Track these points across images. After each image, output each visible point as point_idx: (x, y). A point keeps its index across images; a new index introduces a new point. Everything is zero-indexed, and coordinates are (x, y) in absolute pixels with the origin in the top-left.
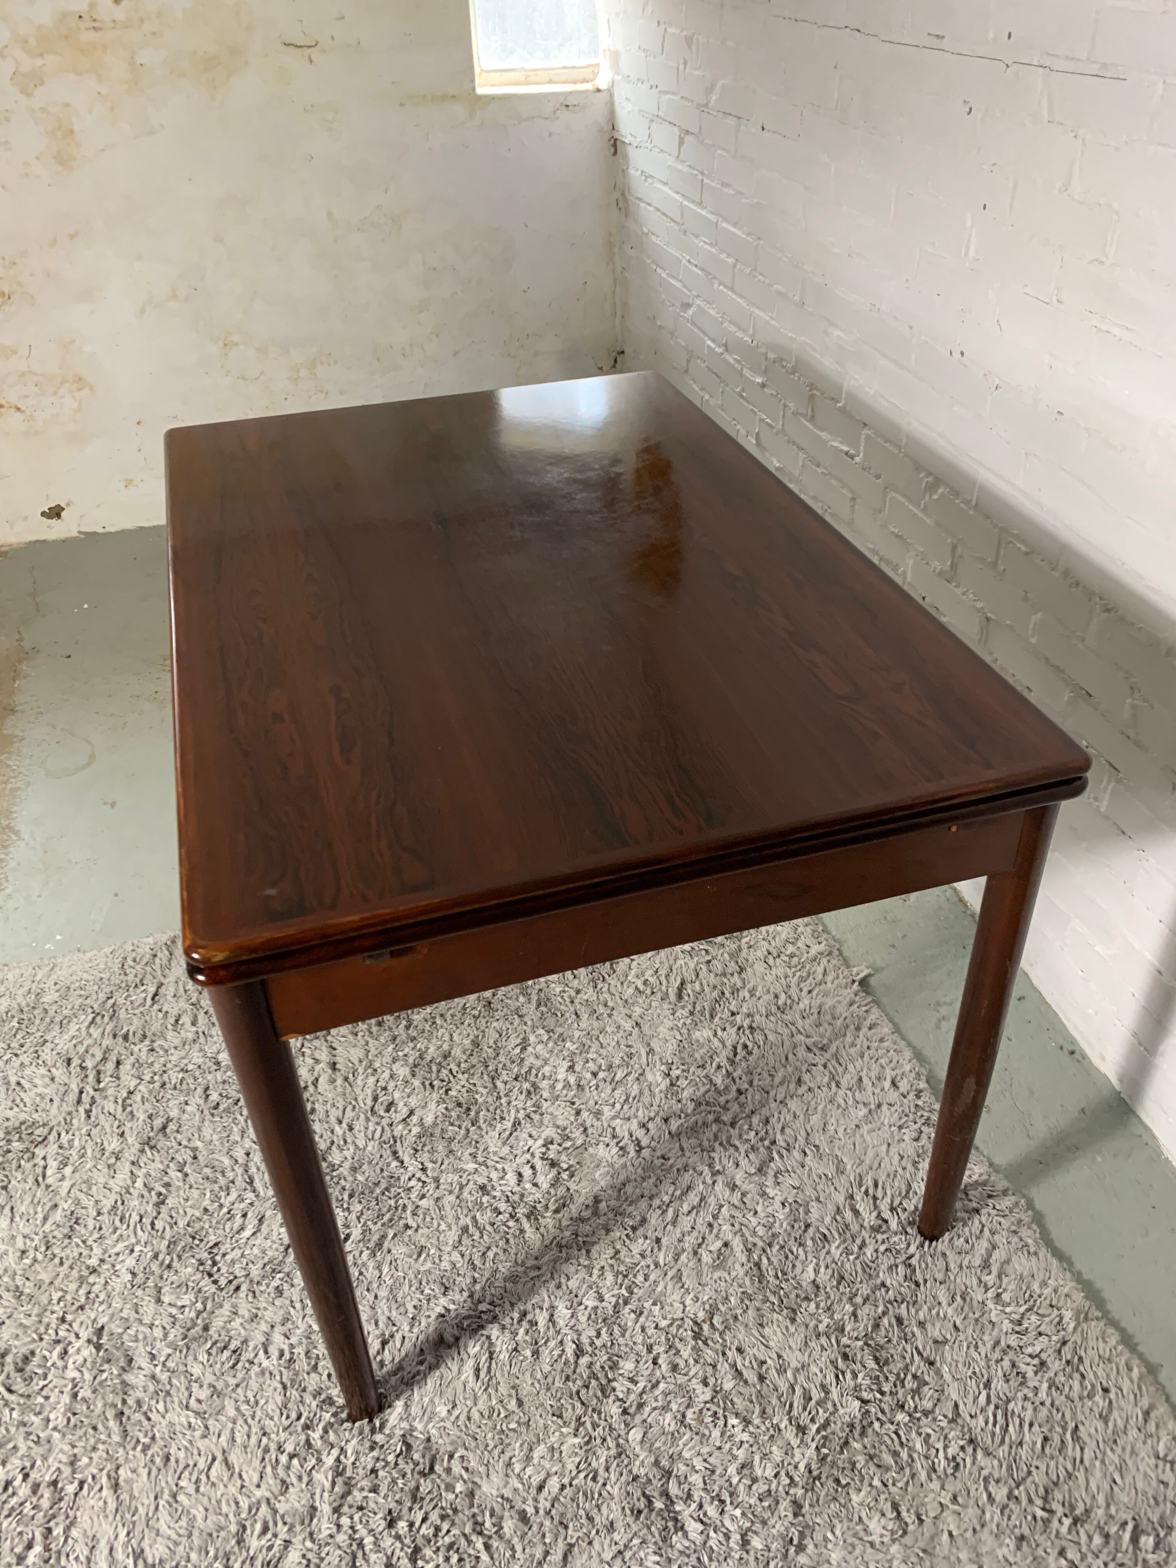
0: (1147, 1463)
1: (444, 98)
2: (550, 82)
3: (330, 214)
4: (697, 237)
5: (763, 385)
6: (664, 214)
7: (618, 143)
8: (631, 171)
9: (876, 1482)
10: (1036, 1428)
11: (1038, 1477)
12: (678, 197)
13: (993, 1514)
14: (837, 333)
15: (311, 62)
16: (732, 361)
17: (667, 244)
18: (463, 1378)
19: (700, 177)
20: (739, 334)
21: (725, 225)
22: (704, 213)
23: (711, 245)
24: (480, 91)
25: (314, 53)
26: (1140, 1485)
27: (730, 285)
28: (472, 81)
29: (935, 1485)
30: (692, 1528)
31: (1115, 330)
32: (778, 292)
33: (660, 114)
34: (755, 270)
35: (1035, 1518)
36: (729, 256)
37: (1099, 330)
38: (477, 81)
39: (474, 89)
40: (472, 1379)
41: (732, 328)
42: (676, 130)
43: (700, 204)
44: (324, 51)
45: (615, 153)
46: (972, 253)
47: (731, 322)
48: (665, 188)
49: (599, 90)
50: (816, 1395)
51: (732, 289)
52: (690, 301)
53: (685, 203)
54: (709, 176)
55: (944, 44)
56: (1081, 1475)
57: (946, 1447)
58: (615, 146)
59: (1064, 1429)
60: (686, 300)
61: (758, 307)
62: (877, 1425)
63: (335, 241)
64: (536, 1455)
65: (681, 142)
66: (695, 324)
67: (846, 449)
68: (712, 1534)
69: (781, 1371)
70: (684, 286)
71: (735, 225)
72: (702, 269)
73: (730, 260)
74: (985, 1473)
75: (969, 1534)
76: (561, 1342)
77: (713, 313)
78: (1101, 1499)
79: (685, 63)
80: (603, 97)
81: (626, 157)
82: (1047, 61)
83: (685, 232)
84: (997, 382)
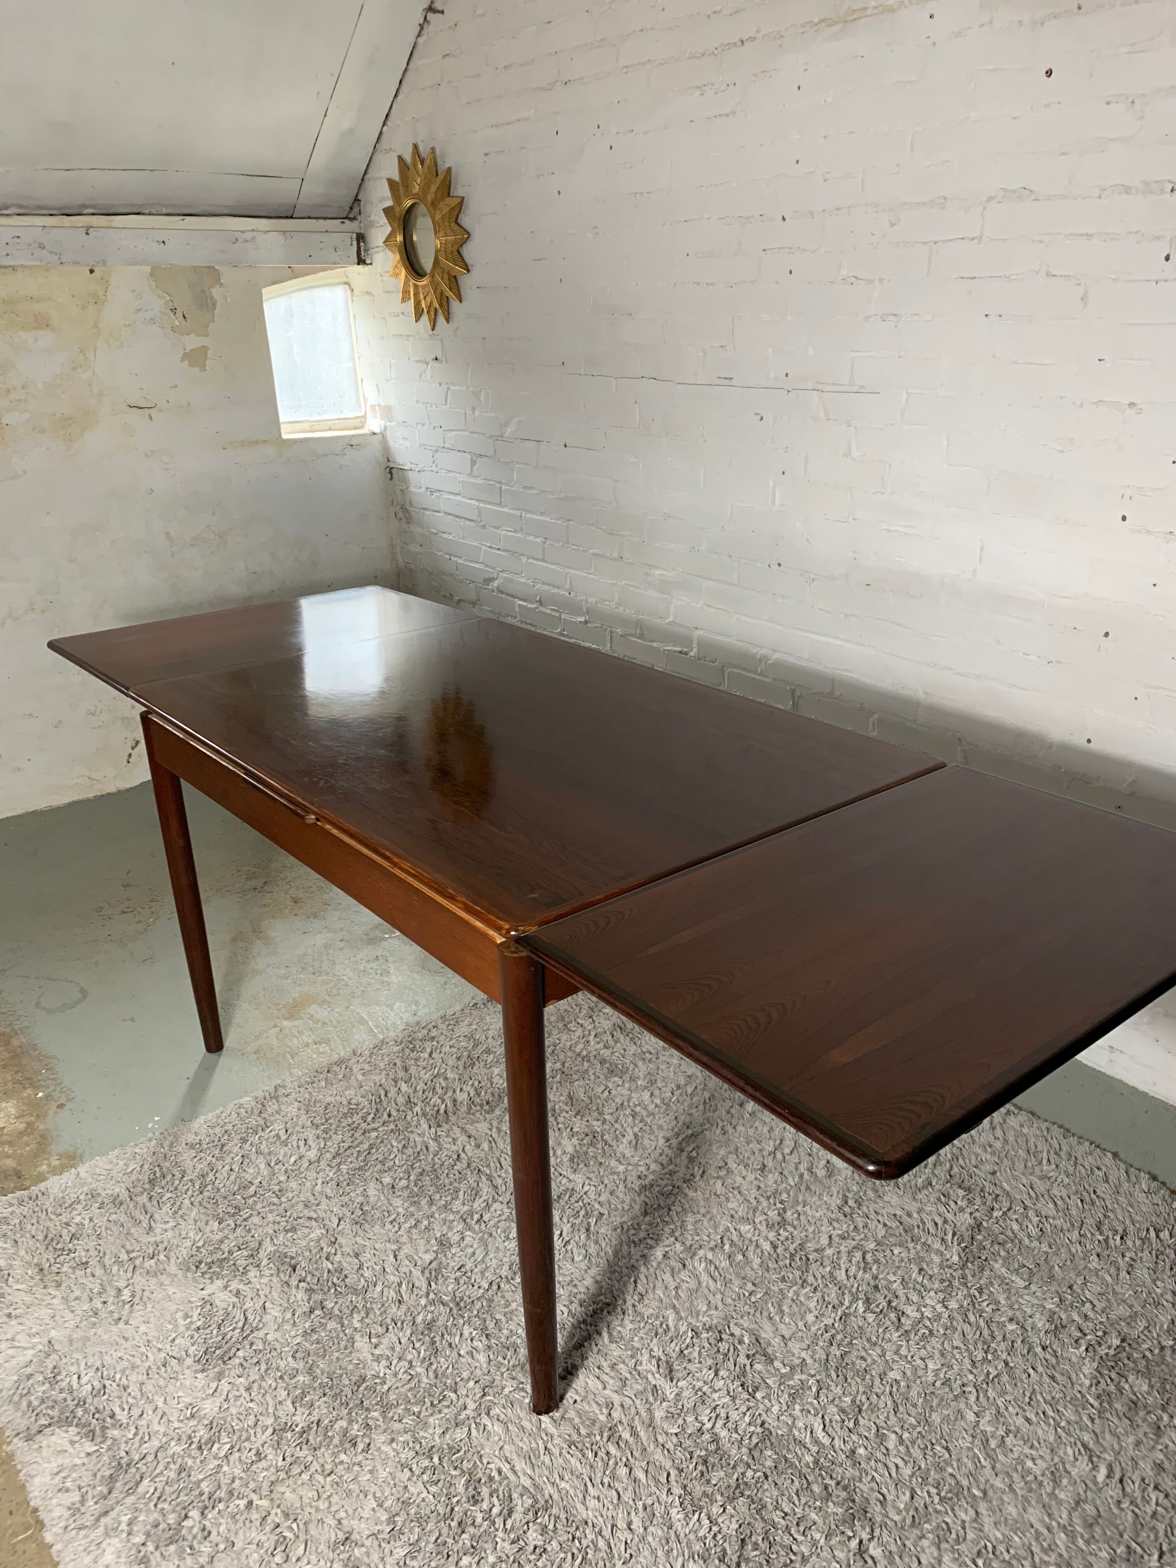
0: (1142, 1197)
1: (257, 443)
2: (330, 429)
3: (167, 534)
4: (498, 528)
5: (586, 622)
6: (457, 517)
7: (394, 471)
8: (412, 489)
9: (1003, 1253)
10: (1073, 1197)
11: (1089, 1221)
12: (473, 502)
13: (1076, 1248)
14: (658, 572)
15: (151, 418)
16: (549, 612)
17: (463, 538)
18: (704, 1284)
19: (498, 485)
20: (556, 591)
21: (529, 516)
22: (505, 510)
23: (515, 532)
24: (285, 436)
25: (153, 412)
26: (1144, 1209)
27: (541, 557)
28: (279, 429)
29: (1036, 1244)
30: (911, 1311)
31: (900, 529)
32: (594, 555)
33: (446, 445)
34: (568, 542)
35: (1099, 1241)
36: (536, 537)
37: (889, 531)
38: (282, 431)
39: (280, 435)
40: (711, 1282)
41: (546, 587)
42: (467, 456)
43: (500, 504)
44: (161, 411)
45: (391, 478)
46: (778, 501)
47: (544, 583)
48: (458, 498)
49: (374, 434)
50: (940, 1221)
51: (543, 560)
52: (495, 575)
53: (482, 505)
54: (506, 484)
55: (733, 382)
56: (1110, 1214)
57: (1031, 1222)
58: (391, 473)
59: (1089, 1194)
60: (487, 576)
61: (573, 569)
62: (984, 1223)
63: (173, 556)
64: (785, 1308)
65: (473, 463)
66: (502, 592)
67: (679, 649)
68: (923, 1309)
69: (909, 1215)
70: (486, 566)
71: (542, 514)
72: (506, 551)
73: (538, 540)
74: (1059, 1227)
75: (1068, 1263)
76: (757, 1246)
77: (523, 580)
78: (1128, 1222)
79: (474, 409)
80: (379, 437)
81: (405, 481)
82: (819, 387)
83: (484, 527)
84: (813, 576)
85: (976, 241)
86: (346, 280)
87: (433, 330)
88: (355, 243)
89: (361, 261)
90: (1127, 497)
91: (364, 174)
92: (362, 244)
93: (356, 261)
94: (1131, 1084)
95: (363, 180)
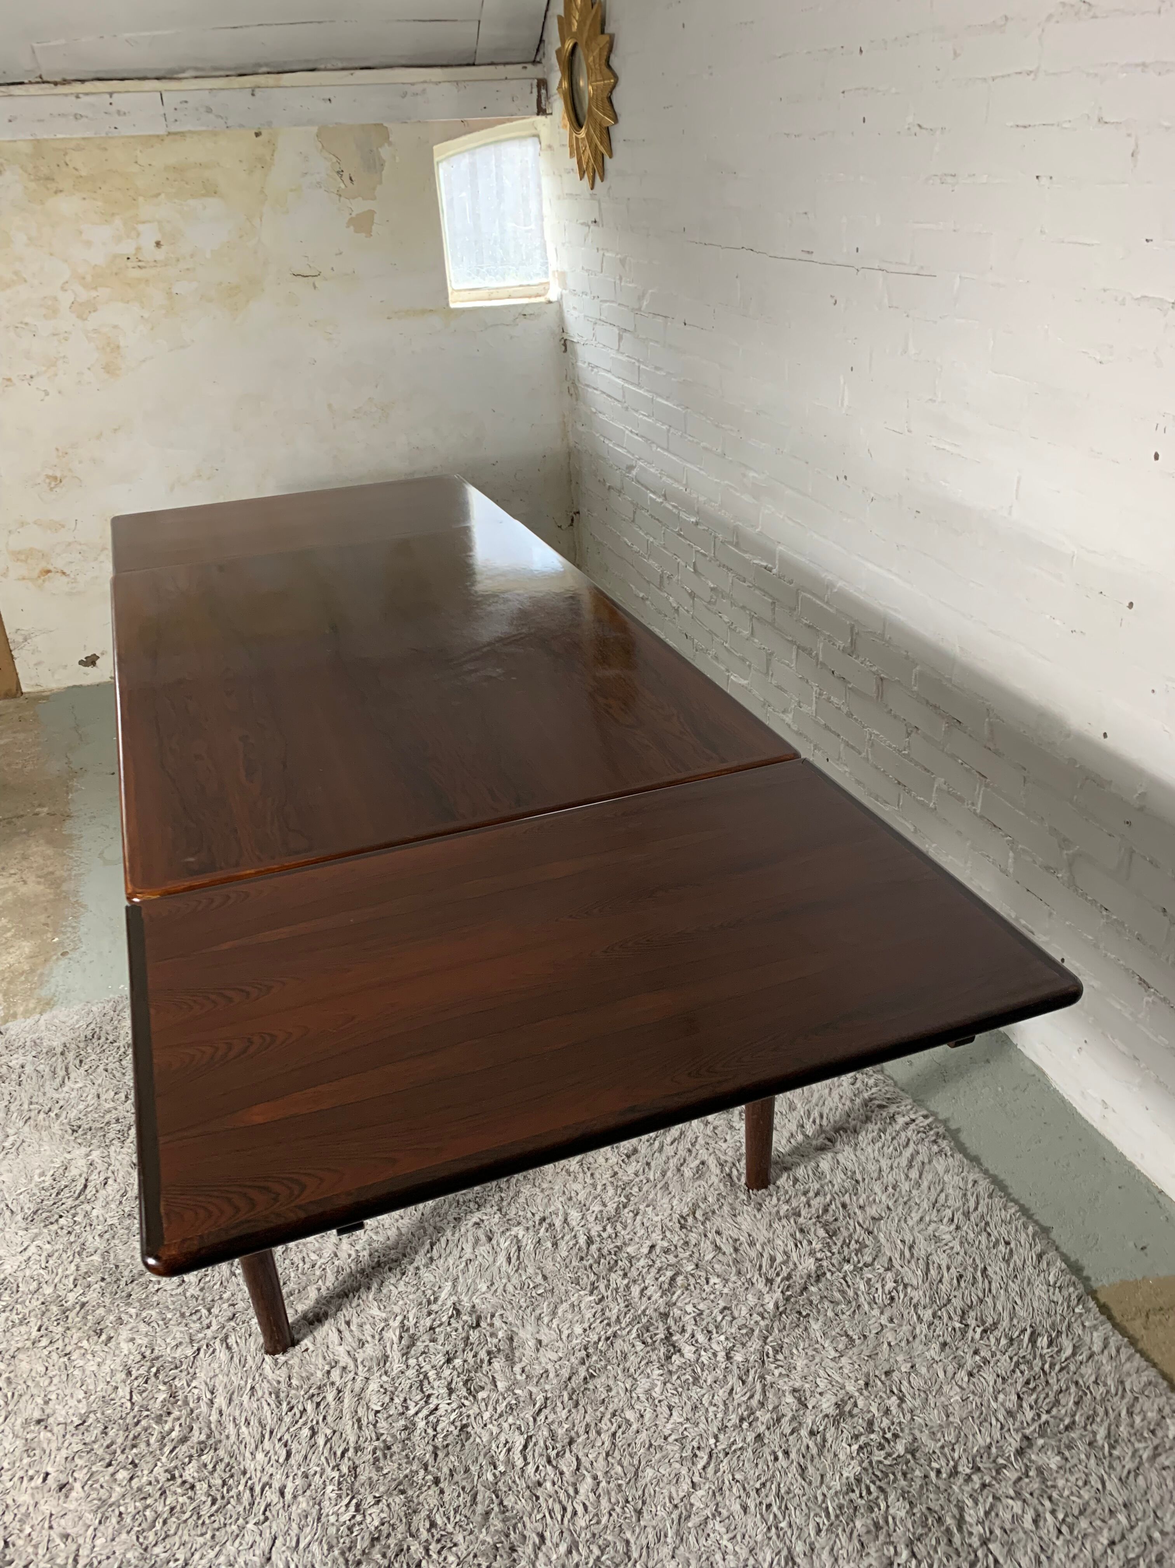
0: (1040, 1289)
1: (424, 312)
2: (510, 297)
3: (330, 406)
4: (637, 411)
5: (697, 523)
6: (609, 396)
7: (568, 343)
8: (580, 364)
9: (830, 1314)
10: (953, 1270)
11: (957, 1303)
12: (619, 381)
13: (921, 1329)
14: (752, 474)
15: (315, 287)
16: (671, 507)
17: (613, 420)
18: (498, 1264)
19: (637, 364)
20: (676, 485)
21: (659, 400)
22: (641, 391)
23: (648, 416)
24: (452, 305)
25: (318, 281)
26: (1035, 1305)
27: (665, 446)
28: (447, 298)
29: (876, 1312)
30: (688, 1351)
31: (947, 447)
32: (705, 448)
33: (602, 318)
34: (685, 432)
35: (954, 1329)
36: (663, 424)
37: (938, 449)
38: (450, 299)
39: (448, 304)
40: (505, 1264)
41: (669, 481)
42: (616, 330)
43: (638, 385)
44: (325, 279)
45: (566, 351)
46: (846, 403)
47: (668, 476)
48: (609, 375)
49: (550, 302)
50: (780, 1258)
51: (667, 450)
52: (634, 463)
53: (626, 385)
54: (643, 363)
55: (813, 257)
56: (989, 1300)
57: (883, 1286)
58: (565, 345)
59: (975, 1269)
60: (629, 463)
61: (689, 462)
62: (828, 1275)
63: (334, 427)
64: (560, 1311)
65: (620, 338)
66: (638, 482)
67: (765, 564)
68: (703, 1353)
69: (752, 1244)
70: (629, 452)
71: (667, 399)
72: (642, 437)
73: (664, 427)
74: (915, 1301)
75: (903, 1344)
76: (575, 1236)
77: (652, 470)
78: (1006, 1315)
79: (621, 279)
80: (554, 307)
81: (575, 353)
82: (884, 266)
83: (627, 408)
84: (872, 495)
85: (1032, 76)
86: (534, 132)
87: (592, 188)
88: (535, 90)
89: (541, 111)
90: (1161, 428)
91: (547, 10)
92: (543, 91)
93: (536, 110)
94: (1120, 1149)
95: (545, 17)
